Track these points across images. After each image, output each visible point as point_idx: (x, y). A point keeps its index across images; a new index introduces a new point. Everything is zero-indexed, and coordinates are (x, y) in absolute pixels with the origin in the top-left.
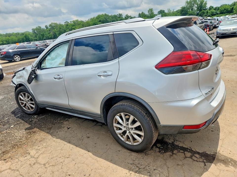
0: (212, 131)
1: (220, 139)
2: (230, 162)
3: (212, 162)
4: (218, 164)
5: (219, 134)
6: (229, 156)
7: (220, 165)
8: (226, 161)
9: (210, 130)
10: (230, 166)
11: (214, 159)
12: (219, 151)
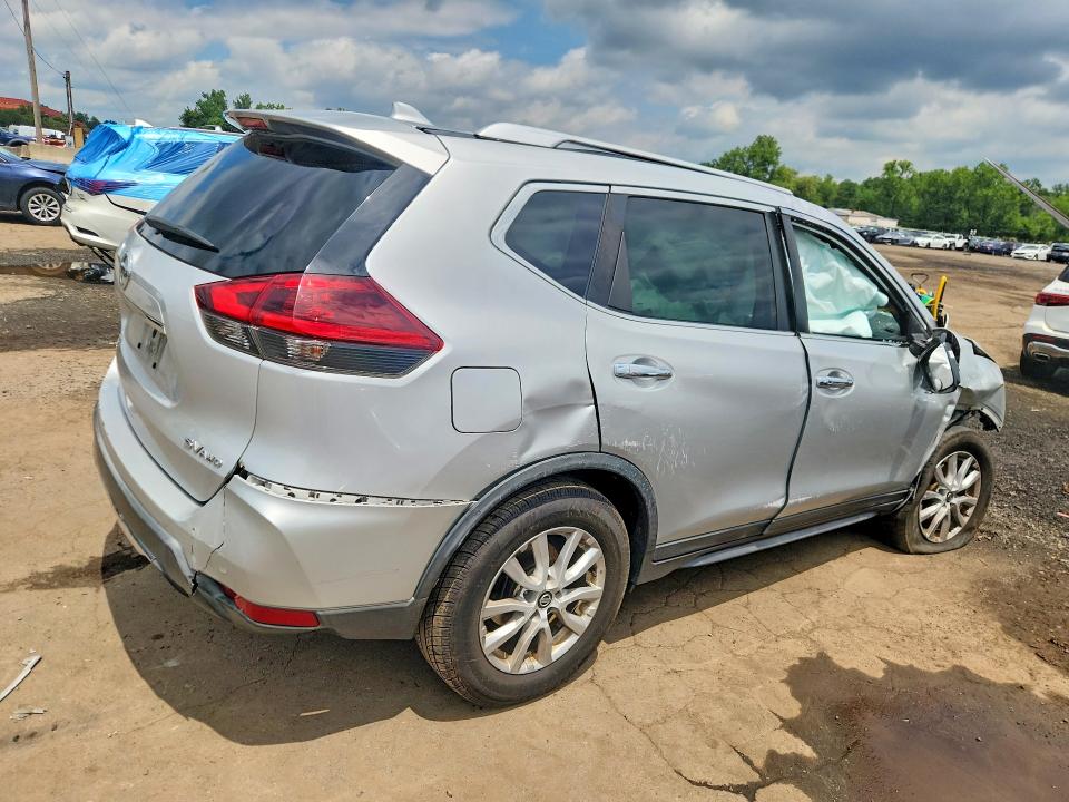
0: (158, 637)
1: (112, 622)
2: (53, 579)
3: (105, 558)
4: (85, 563)
5: (124, 638)
6: (59, 592)
7: (79, 562)
8: (66, 577)
9: (168, 634)
10: (51, 570)
11: (104, 569)
12: (97, 591)
